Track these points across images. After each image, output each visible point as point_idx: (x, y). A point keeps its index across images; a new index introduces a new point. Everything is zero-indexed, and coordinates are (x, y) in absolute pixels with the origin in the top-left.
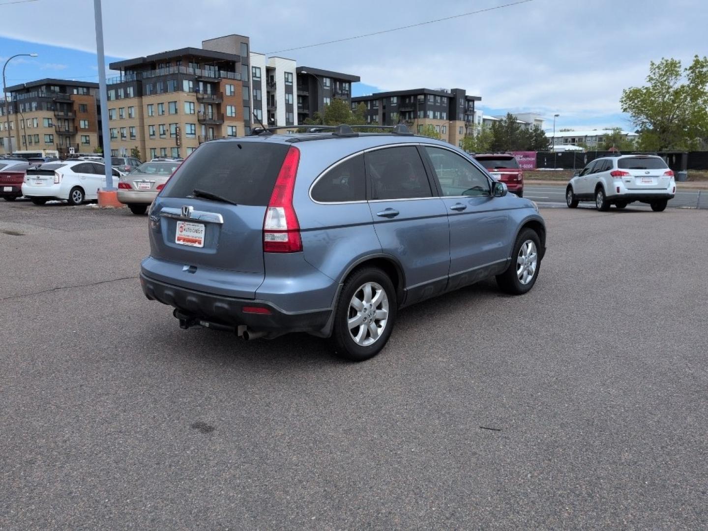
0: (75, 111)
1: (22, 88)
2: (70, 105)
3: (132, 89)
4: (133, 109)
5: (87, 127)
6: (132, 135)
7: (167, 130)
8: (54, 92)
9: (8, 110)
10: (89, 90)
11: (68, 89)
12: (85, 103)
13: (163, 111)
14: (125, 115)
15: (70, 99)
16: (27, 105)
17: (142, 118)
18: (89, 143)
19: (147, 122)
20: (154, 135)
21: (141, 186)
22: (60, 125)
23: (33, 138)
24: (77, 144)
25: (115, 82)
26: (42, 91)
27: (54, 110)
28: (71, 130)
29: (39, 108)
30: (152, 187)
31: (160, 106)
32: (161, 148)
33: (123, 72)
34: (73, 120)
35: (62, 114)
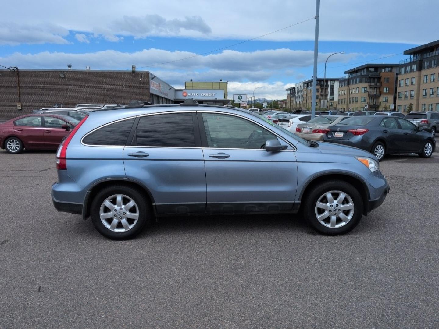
0: (381, 82)
1: (354, 70)
2: (379, 79)
3: (415, 66)
4: (414, 79)
5: (387, 92)
6: (411, 96)
7: (435, 92)
8: (371, 71)
9: (344, 83)
10: (392, 69)
11: (379, 69)
12: (389, 77)
13: (434, 79)
14: (409, 83)
15: (379, 75)
16: (354, 80)
17: (419, 85)
18: (387, 101)
19: (423, 86)
20: (426, 95)
21: (305, 130)
22: (371, 91)
23: (355, 99)
24: (379, 102)
25: (405, 63)
26: (364, 72)
27: (369, 82)
28: (378, 93)
29: (361, 82)
30: (310, 131)
31: (432, 76)
32: (429, 104)
33: (412, 56)
34: (380, 88)
35: (373, 84)
